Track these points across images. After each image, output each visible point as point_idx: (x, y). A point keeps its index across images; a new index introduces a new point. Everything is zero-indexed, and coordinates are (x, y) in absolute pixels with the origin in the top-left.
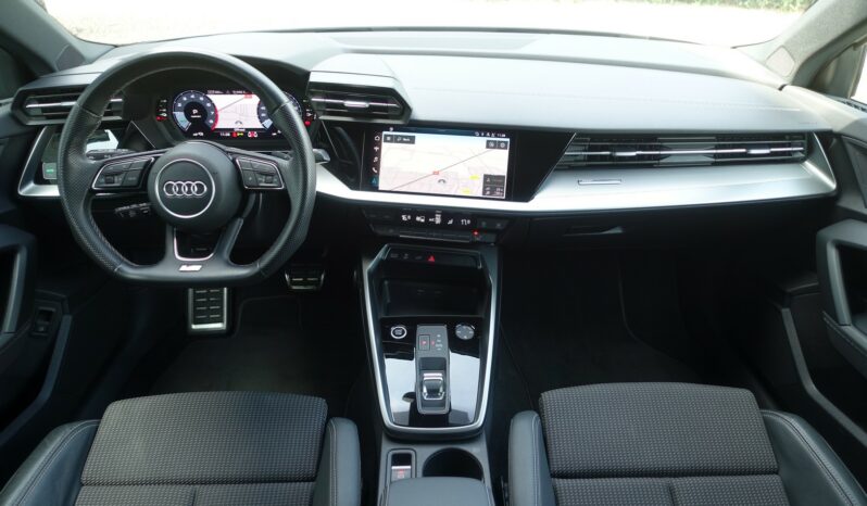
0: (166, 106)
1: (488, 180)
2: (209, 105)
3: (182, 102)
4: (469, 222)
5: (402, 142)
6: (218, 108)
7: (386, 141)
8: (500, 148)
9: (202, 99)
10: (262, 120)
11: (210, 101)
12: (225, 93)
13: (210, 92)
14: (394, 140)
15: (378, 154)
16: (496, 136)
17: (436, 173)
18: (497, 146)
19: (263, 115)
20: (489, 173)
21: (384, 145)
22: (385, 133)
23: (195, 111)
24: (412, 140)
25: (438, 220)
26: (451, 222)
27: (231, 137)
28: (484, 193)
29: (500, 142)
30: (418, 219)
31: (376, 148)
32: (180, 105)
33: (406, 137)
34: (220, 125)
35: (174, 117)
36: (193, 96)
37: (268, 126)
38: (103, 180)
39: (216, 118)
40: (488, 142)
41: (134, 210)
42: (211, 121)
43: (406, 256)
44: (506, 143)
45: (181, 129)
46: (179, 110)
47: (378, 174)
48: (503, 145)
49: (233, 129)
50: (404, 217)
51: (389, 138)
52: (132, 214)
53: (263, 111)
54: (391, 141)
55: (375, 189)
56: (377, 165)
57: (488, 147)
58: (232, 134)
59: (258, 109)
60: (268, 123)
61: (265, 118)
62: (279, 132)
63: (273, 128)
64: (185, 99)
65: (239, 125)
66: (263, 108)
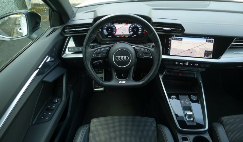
0: (101, 28)
1: (206, 52)
2: (114, 28)
3: (106, 27)
4: (197, 65)
5: (178, 40)
6: (117, 28)
7: (173, 40)
8: (210, 42)
9: (112, 26)
10: (130, 32)
11: (115, 26)
12: (119, 24)
13: (115, 23)
14: (175, 39)
15: (170, 44)
16: (209, 38)
17: (189, 50)
18: (210, 41)
19: (130, 30)
20: (206, 50)
21: (172, 41)
22: (172, 37)
23: (110, 30)
24: (181, 40)
25: (187, 64)
26: (191, 65)
28: (205, 56)
29: (211, 40)
30: (181, 64)
31: (170, 42)
32: (105, 28)
33: (179, 38)
34: (117, 34)
35: (103, 31)
36: (109, 25)
38: (96, 55)
39: (116, 32)
40: (207, 40)
41: (98, 62)
42: (114, 33)
43: (172, 74)
44: (213, 40)
45: (105, 35)
46: (105, 29)
47: (170, 50)
48: (211, 41)
49: (120, 35)
50: (176, 63)
51: (174, 39)
52: (98, 64)
53: (131, 29)
54: (174, 40)
55: (169, 55)
56: (170, 47)
57: (206, 42)
58: (120, 36)
59: (129, 29)
60: (132, 33)
61: (131, 31)
62: (135, 35)
63: (133, 34)
64: (107, 26)
65: (122, 34)
66: (131, 28)
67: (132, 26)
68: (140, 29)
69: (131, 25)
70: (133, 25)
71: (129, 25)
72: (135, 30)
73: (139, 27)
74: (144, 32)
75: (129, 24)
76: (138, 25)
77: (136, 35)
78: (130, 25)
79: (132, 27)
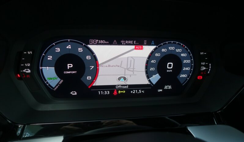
0: (30, 59)
2: (88, 57)
3: (54, 54)
6: (100, 62)
9: (80, 50)
10: (149, 74)
11: (92, 53)
12: (111, 43)
13: (93, 41)
19: (152, 69)
23: (70, 66)
27: (111, 96)
32: (50, 58)
34: (100, 82)
35: (40, 74)
36: (69, 47)
37: (154, 83)
39: (95, 76)
42: (89, 78)
45: (49, 88)
46: (49, 64)
49: (114, 87)
53: (152, 65)
58: (112, 92)
59: (147, 62)
60: (156, 78)
61: (154, 73)
62: (166, 87)
63: (160, 84)
64: (58, 50)
65: (122, 82)
66: (152, 61)
67: (160, 52)
68: (187, 65)
69: (154, 47)
70: (163, 50)
71: (148, 49)
72: (170, 66)
73: (182, 55)
74: (200, 73)
75: (149, 44)
76: (178, 50)
77: (170, 87)
78: (152, 48)
79: (157, 55)
